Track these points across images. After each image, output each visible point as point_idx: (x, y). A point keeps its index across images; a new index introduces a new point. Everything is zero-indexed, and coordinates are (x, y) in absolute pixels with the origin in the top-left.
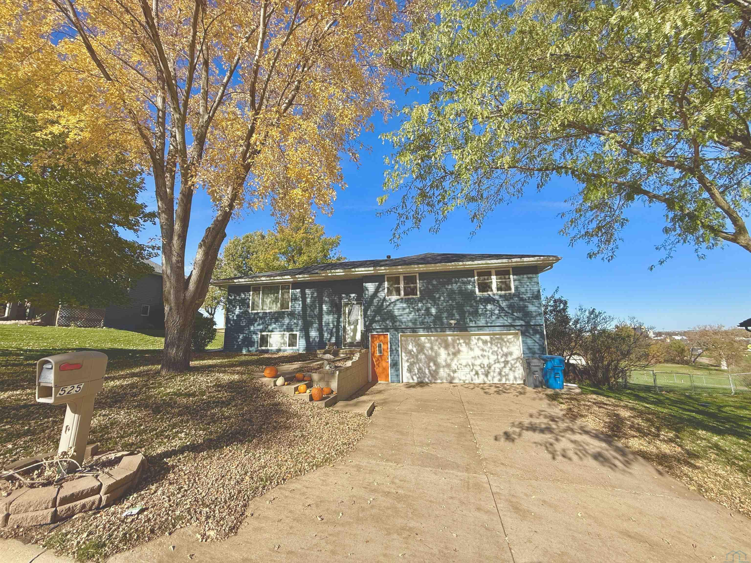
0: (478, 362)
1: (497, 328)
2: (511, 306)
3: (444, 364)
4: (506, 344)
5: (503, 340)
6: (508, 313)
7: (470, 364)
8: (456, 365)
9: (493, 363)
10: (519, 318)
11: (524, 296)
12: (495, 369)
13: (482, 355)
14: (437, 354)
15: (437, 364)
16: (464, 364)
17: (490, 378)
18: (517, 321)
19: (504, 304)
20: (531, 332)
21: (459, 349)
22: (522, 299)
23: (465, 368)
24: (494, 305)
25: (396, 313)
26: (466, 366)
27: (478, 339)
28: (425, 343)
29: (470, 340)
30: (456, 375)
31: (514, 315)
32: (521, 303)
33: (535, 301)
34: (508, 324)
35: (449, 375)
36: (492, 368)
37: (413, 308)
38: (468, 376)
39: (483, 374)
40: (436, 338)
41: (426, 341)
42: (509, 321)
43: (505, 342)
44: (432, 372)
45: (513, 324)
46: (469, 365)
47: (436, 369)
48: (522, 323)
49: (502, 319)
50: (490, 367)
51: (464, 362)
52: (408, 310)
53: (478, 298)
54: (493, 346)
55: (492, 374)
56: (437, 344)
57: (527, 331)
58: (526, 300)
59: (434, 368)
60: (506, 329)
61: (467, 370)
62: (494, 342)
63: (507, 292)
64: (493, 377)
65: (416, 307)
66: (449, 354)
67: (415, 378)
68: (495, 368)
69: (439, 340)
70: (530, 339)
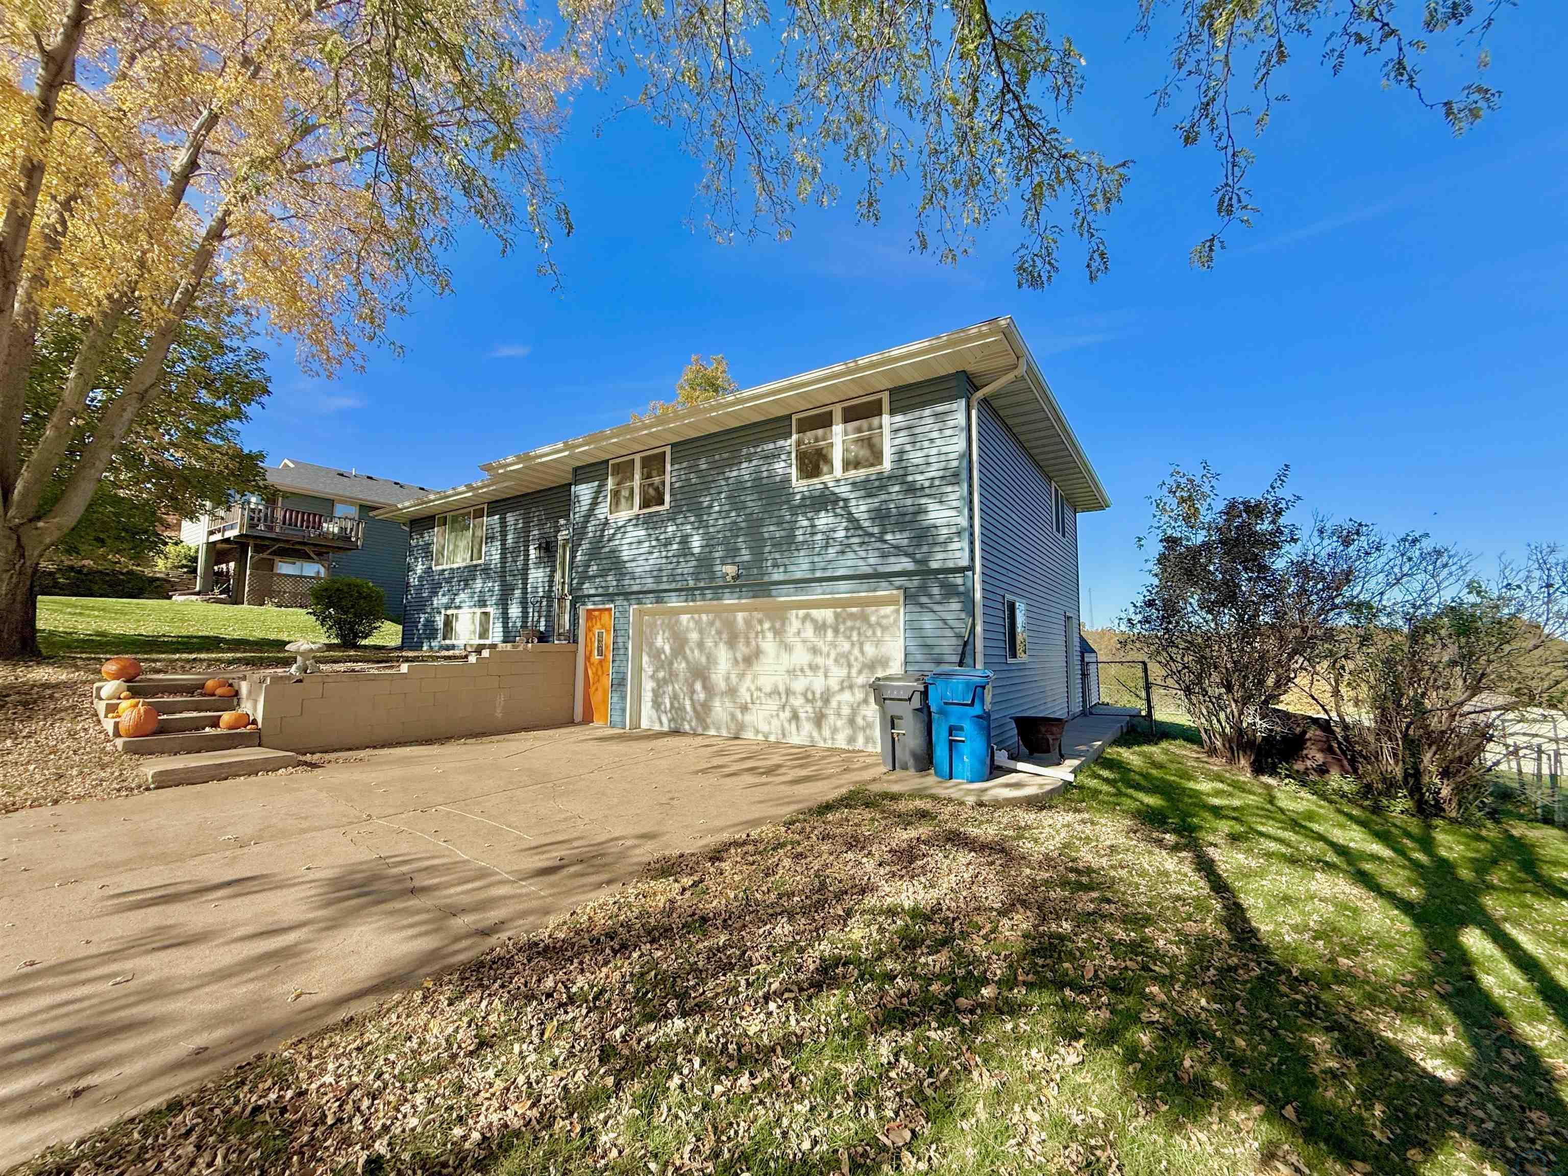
0: (799, 685)
1: (843, 585)
2: (880, 515)
3: (723, 686)
4: (874, 633)
5: (865, 618)
6: (871, 535)
7: (782, 688)
8: (748, 689)
9: (837, 688)
10: (899, 550)
11: (919, 477)
12: (839, 707)
13: (811, 667)
14: (711, 659)
15: (708, 688)
16: (768, 689)
17: (826, 732)
18: (892, 559)
19: (863, 508)
20: (936, 591)
21: (758, 646)
22: (912, 489)
23: (769, 701)
24: (836, 515)
25: (626, 555)
26: (770, 695)
27: (804, 620)
28: (688, 630)
29: (784, 620)
30: (748, 718)
31: (885, 542)
32: (909, 502)
33: (949, 489)
34: (869, 570)
35: (733, 717)
36: (834, 704)
37: (657, 540)
38: (775, 722)
39: (808, 719)
40: (711, 616)
41: (692, 625)
42: (872, 561)
43: (870, 626)
44: (699, 708)
45: (881, 569)
46: (779, 694)
47: (706, 700)
48: (906, 564)
49: (851, 555)
50: (826, 701)
51: (767, 683)
52: (647, 544)
53: (798, 497)
54: (841, 638)
55: (832, 719)
56: (713, 632)
57: (924, 589)
58: (923, 488)
59: (701, 696)
60: (865, 586)
61: (773, 705)
62: (842, 628)
63: (872, 470)
64: (835, 731)
65: (662, 537)
66: (736, 661)
67: (665, 720)
68: (839, 703)
69: (718, 624)
70: (931, 616)
